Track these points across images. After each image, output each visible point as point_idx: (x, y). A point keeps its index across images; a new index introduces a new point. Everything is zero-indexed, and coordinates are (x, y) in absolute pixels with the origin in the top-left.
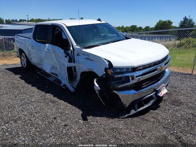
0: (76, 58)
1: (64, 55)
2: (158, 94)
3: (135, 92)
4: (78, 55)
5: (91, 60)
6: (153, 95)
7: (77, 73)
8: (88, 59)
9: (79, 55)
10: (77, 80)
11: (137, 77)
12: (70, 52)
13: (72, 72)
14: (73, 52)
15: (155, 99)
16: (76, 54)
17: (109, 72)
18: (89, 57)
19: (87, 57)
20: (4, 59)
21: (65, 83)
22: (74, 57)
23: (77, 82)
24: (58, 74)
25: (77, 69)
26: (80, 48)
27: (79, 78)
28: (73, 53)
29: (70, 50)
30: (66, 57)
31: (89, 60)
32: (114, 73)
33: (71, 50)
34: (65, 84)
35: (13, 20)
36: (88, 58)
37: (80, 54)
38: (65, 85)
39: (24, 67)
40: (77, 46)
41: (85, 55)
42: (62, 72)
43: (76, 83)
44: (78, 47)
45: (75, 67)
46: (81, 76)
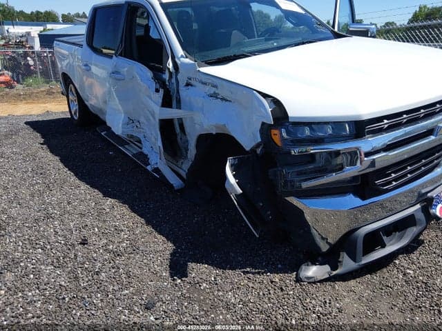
0: (184, 93)
1: (154, 85)
2: (432, 211)
3: (358, 202)
4: (188, 85)
5: (223, 99)
6: (416, 211)
7: (189, 139)
8: (215, 96)
9: (192, 85)
10: (189, 156)
11: (368, 154)
12: (166, 76)
13: (176, 135)
14: (174, 76)
15: (421, 224)
16: (182, 84)
17: (273, 137)
18: (217, 92)
19: (213, 90)
20: (48, 99)
21: (157, 163)
22: (178, 92)
23: (190, 163)
24: (142, 139)
25: (187, 125)
26: (193, 62)
27: (192, 152)
28: (173, 80)
29: (167, 71)
30: (157, 91)
31: (217, 98)
32: (292, 141)
33: (169, 69)
34: (158, 168)
35: (78, 15)
36: (215, 93)
37: (192, 82)
38: (157, 170)
39: (76, 118)
40: (187, 57)
41: (205, 84)
42: (152, 134)
43: (185, 166)
44: (187, 61)
45: (181, 121)
46: (197, 146)
